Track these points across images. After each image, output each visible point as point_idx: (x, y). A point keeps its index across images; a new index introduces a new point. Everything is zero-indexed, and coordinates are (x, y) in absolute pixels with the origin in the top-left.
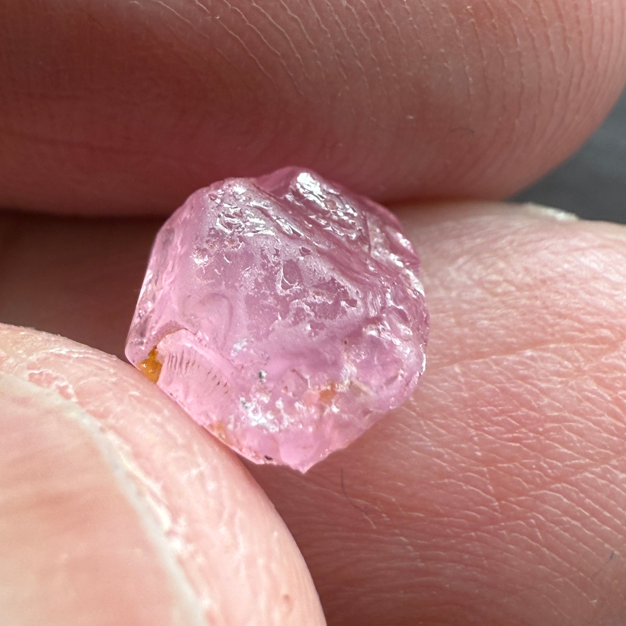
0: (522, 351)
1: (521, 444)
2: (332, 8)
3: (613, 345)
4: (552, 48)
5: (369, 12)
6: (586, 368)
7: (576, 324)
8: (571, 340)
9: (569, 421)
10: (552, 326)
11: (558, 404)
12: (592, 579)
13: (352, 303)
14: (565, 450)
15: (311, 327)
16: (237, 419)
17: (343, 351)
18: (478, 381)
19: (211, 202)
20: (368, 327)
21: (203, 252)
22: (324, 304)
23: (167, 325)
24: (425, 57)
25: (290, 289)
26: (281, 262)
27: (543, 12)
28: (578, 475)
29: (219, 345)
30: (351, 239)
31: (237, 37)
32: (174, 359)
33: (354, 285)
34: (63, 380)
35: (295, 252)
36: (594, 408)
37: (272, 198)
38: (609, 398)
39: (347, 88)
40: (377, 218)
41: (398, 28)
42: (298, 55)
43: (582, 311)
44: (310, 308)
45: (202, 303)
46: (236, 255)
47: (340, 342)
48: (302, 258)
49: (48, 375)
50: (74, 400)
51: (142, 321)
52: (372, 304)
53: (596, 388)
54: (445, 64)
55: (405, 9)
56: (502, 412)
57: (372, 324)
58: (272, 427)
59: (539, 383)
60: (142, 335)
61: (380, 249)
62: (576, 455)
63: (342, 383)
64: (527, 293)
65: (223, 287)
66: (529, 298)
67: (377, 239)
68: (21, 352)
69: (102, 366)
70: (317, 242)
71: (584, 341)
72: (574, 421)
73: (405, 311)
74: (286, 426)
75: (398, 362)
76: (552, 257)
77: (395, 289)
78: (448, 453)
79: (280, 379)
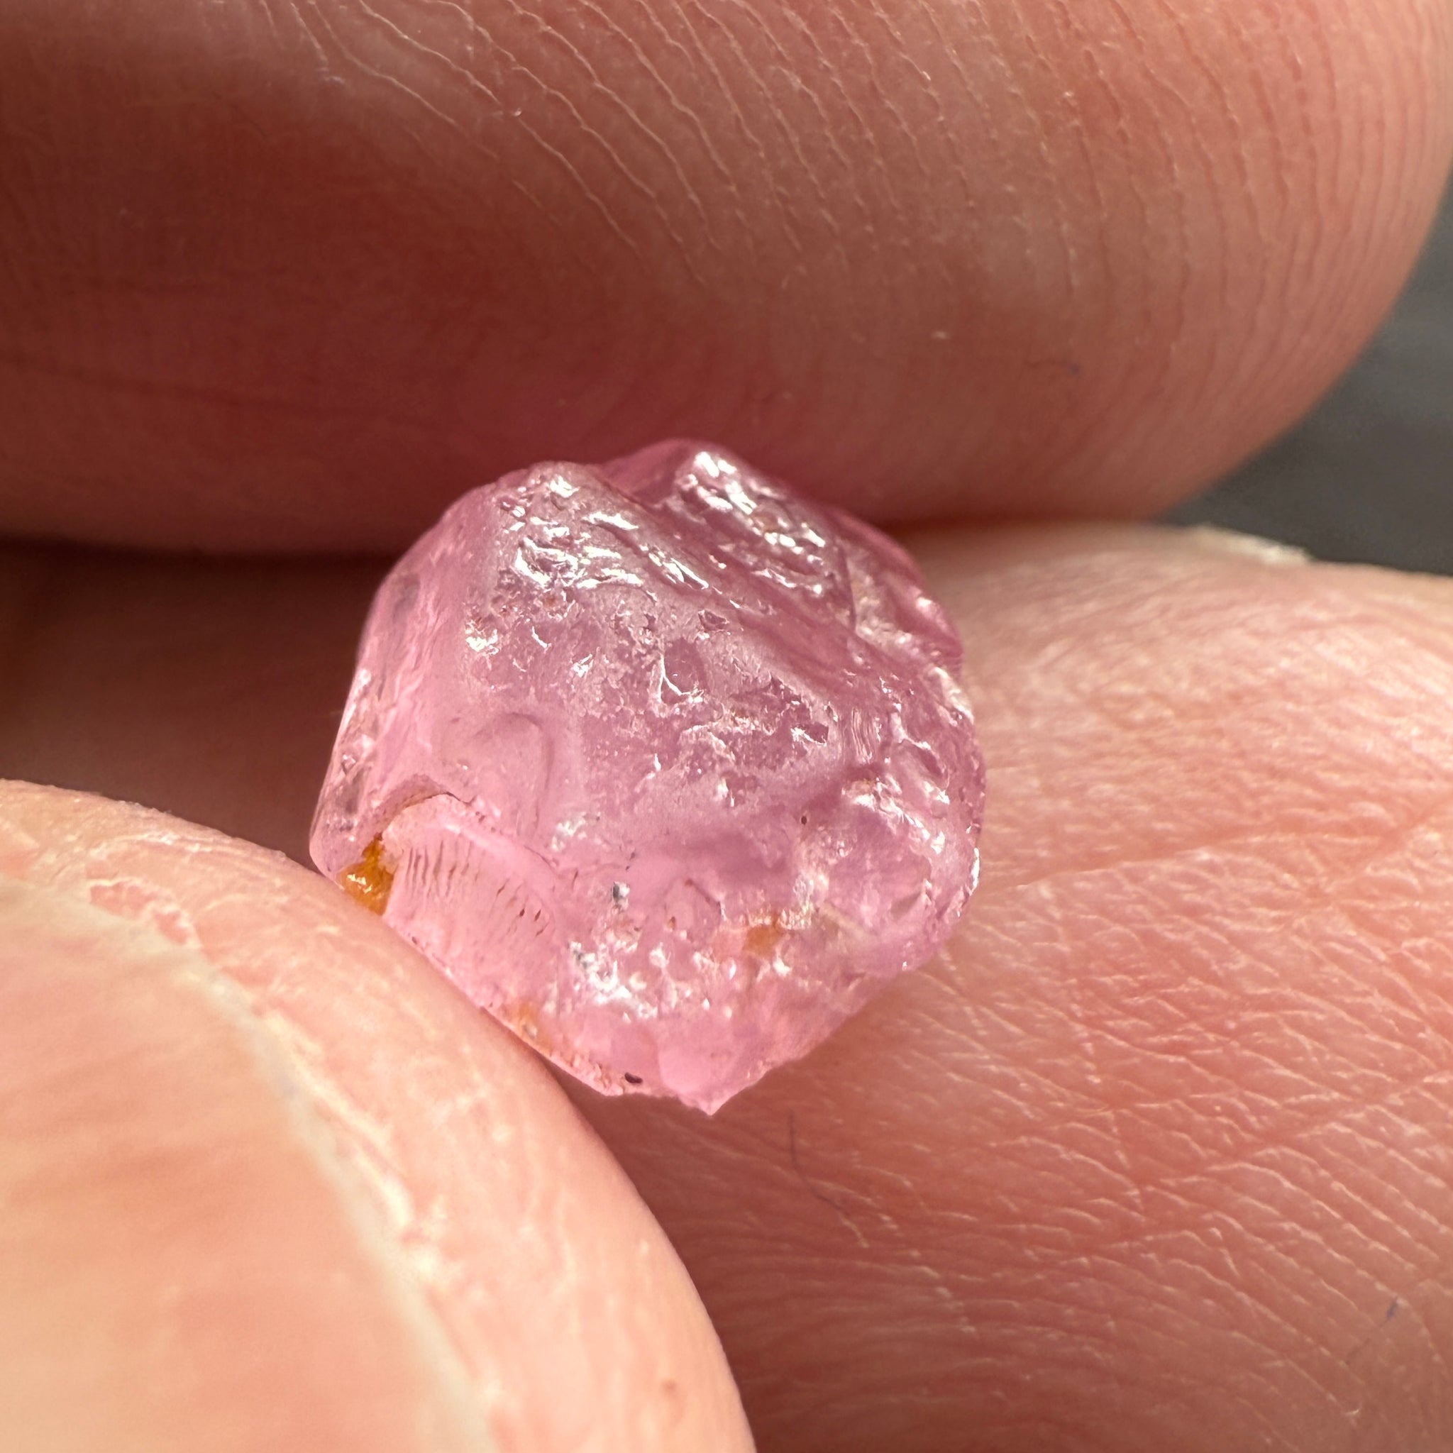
0: (1189, 852)
1: (1189, 1057)
2: (770, 95)
3: (1390, 838)
4: (1251, 186)
5: (850, 103)
6: (1330, 889)
7: (1309, 792)
8: (1297, 825)
9: (1294, 1006)
10: (1254, 795)
11: (1268, 969)
12: (1348, 1363)
13: (818, 732)
14: (1287, 1073)
15: (728, 786)
16: (565, 990)
17: (799, 840)
18: (1092, 917)
19: (502, 515)
20: (854, 786)
21: (486, 623)
22: (756, 734)
23: (405, 785)
24: (971, 203)
25: (680, 703)
26: (661, 645)
27: (1230, 106)
28: (1317, 1127)
29: (523, 827)
30: (812, 596)
31: (560, 155)
32: (422, 863)
33: (821, 694)
34: (168, 900)
35: (690, 623)
36: (1349, 978)
37: (637, 507)
38: (1382, 957)
39: (802, 269)
40: (867, 554)
41: (914, 138)
42: (693, 197)
43: (1321, 763)
44: (726, 743)
45: (484, 735)
46: (559, 628)
47: (793, 819)
48: (704, 636)
49: (133, 890)
50: (193, 944)
51: (350, 778)
52: (861, 735)
53: (1352, 933)
54: (1017, 219)
55: (929, 97)
56: (1146, 987)
57: (862, 780)
58: (641, 1007)
59: (1226, 922)
60: (351, 807)
61: (875, 622)
62: (1312, 1083)
63: (797, 910)
64: (1198, 724)
65: (531, 699)
66: (1203, 734)
67: (866, 601)
68: (71, 838)
69: (255, 871)
70: (738, 602)
71: (1327, 828)
72: (1306, 1007)
73: (934, 753)
74: (673, 1005)
75: (919, 865)
76: (1253, 643)
77: (911, 704)
78: (1028, 1080)
79: (660, 900)
